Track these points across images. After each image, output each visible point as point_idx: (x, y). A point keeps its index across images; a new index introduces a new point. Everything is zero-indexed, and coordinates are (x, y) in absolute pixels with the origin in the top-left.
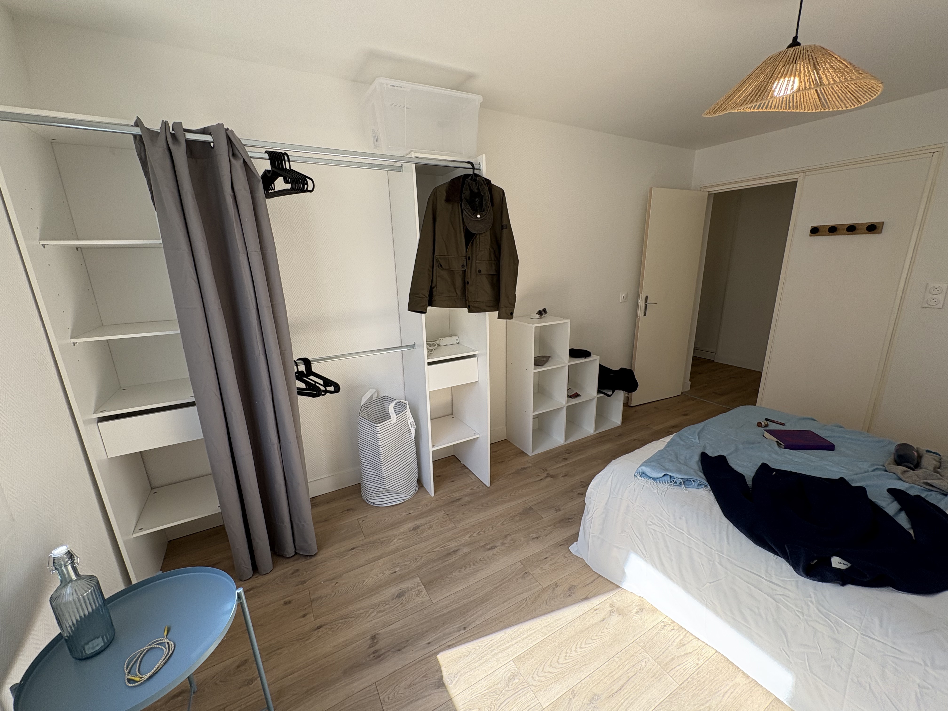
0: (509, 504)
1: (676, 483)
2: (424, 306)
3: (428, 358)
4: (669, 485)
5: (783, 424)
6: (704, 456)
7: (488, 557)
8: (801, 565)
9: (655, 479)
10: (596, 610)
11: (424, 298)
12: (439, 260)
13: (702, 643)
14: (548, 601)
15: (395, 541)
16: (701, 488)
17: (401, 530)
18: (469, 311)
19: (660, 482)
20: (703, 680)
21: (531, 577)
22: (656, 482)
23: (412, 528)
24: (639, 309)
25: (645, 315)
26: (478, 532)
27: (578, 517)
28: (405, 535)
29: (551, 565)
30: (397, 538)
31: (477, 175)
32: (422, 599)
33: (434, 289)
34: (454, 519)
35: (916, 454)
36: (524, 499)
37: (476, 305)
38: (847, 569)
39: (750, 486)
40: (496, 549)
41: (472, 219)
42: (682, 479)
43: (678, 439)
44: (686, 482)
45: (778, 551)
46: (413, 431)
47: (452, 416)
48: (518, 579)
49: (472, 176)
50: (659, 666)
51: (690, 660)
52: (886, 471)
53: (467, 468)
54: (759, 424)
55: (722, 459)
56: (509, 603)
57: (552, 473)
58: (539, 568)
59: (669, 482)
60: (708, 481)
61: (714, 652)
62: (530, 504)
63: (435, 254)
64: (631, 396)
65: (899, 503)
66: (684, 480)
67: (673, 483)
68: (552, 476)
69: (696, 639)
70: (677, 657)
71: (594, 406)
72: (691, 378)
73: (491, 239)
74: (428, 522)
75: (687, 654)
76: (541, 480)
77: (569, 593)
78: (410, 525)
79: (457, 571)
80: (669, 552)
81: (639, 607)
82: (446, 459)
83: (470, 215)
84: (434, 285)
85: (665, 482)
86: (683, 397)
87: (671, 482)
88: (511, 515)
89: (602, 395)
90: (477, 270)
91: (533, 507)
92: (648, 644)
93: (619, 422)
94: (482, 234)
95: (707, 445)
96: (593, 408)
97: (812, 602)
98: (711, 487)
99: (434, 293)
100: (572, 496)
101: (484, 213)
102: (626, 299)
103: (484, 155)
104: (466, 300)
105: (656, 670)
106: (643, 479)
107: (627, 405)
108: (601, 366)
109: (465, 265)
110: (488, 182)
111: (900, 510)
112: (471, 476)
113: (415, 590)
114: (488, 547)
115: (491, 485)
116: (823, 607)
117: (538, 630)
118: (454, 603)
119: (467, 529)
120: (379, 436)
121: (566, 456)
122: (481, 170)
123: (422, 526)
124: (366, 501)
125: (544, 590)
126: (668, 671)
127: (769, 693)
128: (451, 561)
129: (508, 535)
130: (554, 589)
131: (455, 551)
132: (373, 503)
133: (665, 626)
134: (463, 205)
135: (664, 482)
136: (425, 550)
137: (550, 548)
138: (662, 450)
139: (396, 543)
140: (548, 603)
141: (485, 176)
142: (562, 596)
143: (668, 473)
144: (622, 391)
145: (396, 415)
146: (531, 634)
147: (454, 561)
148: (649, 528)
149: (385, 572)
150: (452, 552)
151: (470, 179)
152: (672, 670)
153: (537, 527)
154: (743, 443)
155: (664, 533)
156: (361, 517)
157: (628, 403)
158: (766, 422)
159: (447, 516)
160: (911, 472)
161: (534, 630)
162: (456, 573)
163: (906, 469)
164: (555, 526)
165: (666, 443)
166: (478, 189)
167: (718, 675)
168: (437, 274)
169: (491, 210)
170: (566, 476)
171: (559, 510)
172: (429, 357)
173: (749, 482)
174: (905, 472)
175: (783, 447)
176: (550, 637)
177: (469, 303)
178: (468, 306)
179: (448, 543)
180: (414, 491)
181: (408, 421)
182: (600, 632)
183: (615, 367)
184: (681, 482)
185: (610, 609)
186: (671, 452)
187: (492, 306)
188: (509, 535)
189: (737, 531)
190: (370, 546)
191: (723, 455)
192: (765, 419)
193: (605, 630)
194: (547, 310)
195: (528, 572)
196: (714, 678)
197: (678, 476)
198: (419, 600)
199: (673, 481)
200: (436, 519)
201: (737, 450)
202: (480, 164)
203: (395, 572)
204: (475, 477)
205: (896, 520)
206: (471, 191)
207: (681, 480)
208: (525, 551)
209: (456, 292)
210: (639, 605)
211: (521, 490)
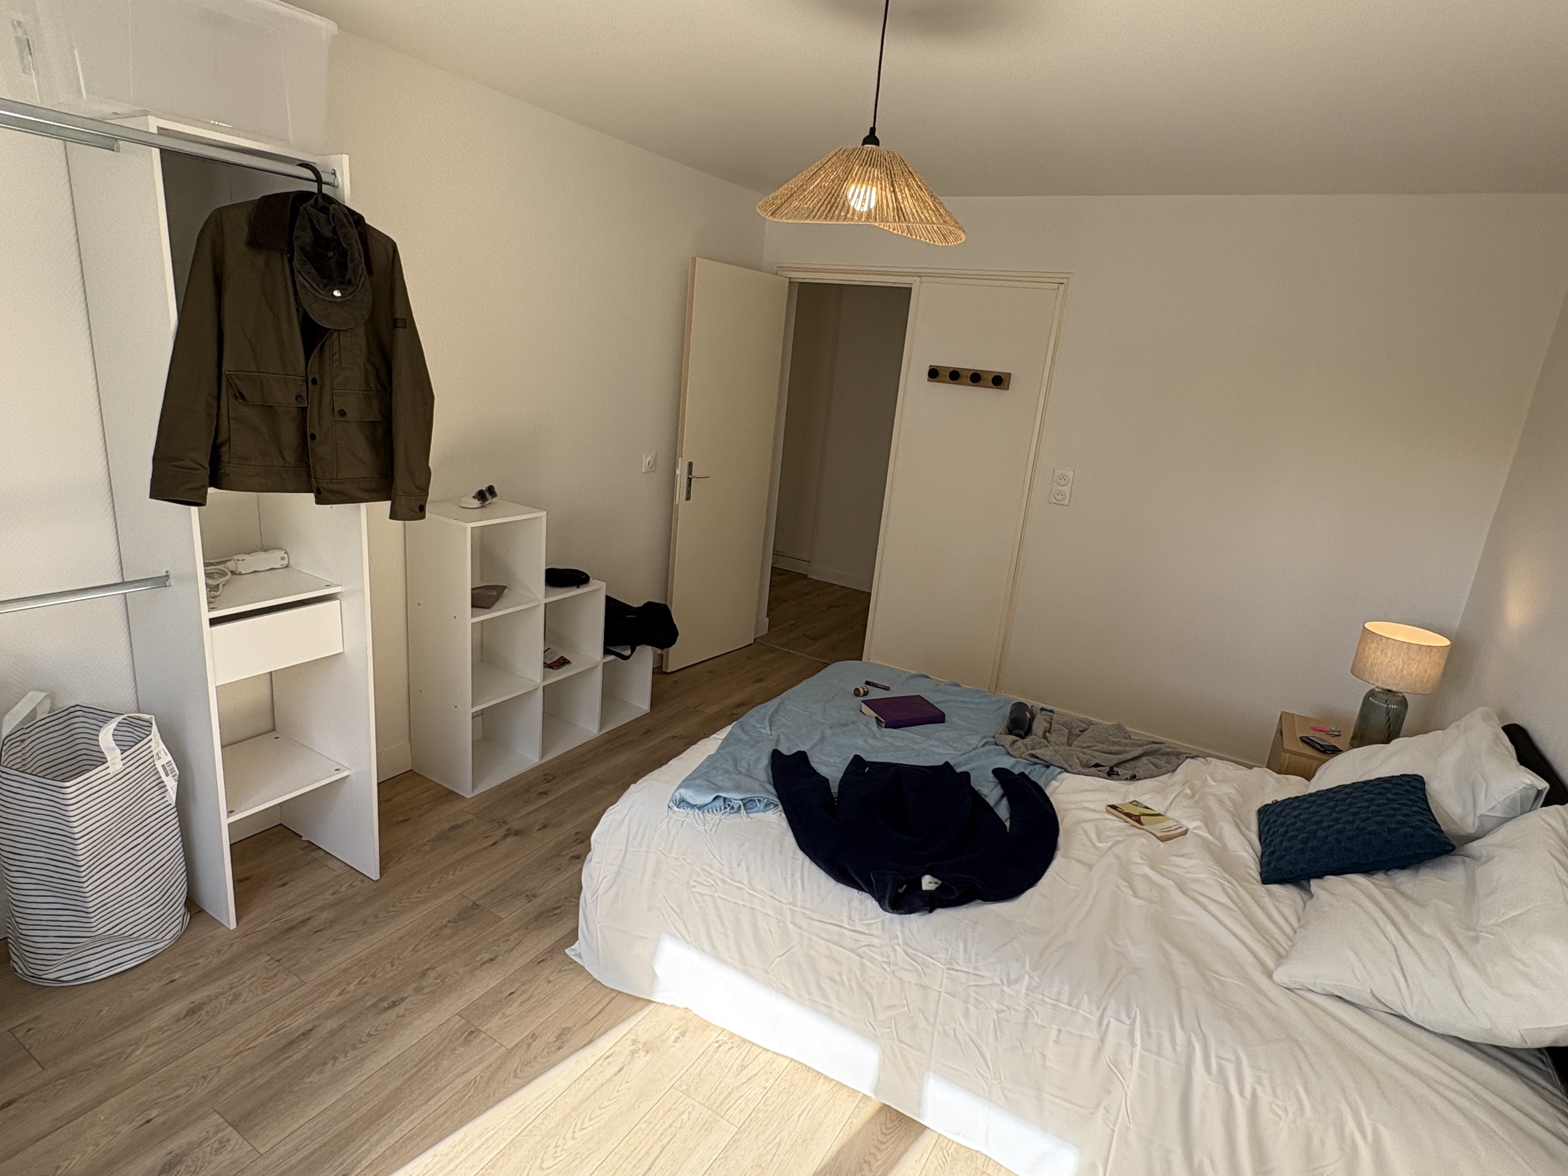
0: (427, 906)
1: (732, 808)
2: (197, 489)
3: (211, 609)
4: (723, 814)
5: (887, 689)
6: (776, 755)
7: (387, 1024)
8: (887, 896)
9: (700, 808)
10: (608, 1057)
11: (199, 469)
12: (237, 381)
13: (771, 1054)
14: (518, 1071)
15: (137, 1053)
16: (770, 809)
17: (155, 1024)
18: (318, 502)
19: (708, 811)
20: (771, 1108)
21: (483, 1036)
22: (703, 812)
23: (184, 1013)
24: (678, 487)
25: (688, 498)
26: (358, 980)
27: (571, 901)
28: (165, 1032)
29: (521, 1004)
30: (145, 1044)
31: (326, 198)
32: (231, 1155)
33: (224, 449)
34: (296, 967)
35: (1028, 715)
36: (462, 888)
37: (335, 487)
38: (937, 889)
39: (835, 795)
40: (403, 1005)
41: (321, 297)
42: (741, 800)
43: (739, 732)
44: (748, 804)
45: (862, 885)
46: (171, 784)
47: (274, 735)
48: (455, 1050)
49: (317, 197)
50: (710, 1112)
51: (755, 1086)
52: (996, 744)
53: (320, 848)
54: (857, 693)
55: (802, 757)
56: (440, 1098)
57: (515, 826)
58: (499, 1015)
59: (723, 808)
60: (780, 797)
61: (789, 1061)
62: (473, 898)
63: (226, 367)
64: (668, 653)
65: (1003, 787)
66: (744, 801)
67: (729, 808)
68: (517, 833)
69: (765, 1052)
70: (737, 1089)
71: (596, 681)
72: (770, 609)
73: (368, 347)
74: (227, 988)
75: (750, 1078)
76: (495, 844)
77: (558, 1044)
78: (178, 1007)
79: (314, 1072)
80: (723, 923)
81: (679, 1031)
82: (262, 835)
83: (314, 288)
84: (223, 437)
85: (717, 810)
86: (757, 647)
87: (725, 808)
88: (433, 927)
89: (612, 657)
90: (337, 410)
91: (480, 903)
92: (694, 1084)
93: (644, 705)
94: (346, 330)
95: (782, 736)
96: (595, 685)
97: (898, 945)
98: (783, 807)
99: (225, 458)
100: (560, 864)
101: (350, 289)
102: (653, 467)
103: (346, 158)
104: (309, 475)
105: (705, 1120)
106: (682, 810)
107: (659, 671)
108: (608, 599)
109: (304, 394)
110: (358, 220)
111: (1003, 796)
112: (331, 864)
113: (212, 1141)
114: (385, 1004)
115: (381, 874)
116: (910, 947)
117: (500, 1129)
118: (313, 1138)
119: (330, 980)
120: (73, 811)
121: (544, 787)
122: (338, 187)
123: (211, 1000)
124: (31, 980)
125: (510, 1052)
126: (722, 1114)
127: (855, 1091)
128: (298, 1056)
129: (429, 969)
130: (530, 1044)
131: (306, 1034)
132: (56, 980)
133: (720, 1046)
134: (296, 263)
135: (714, 810)
136: (227, 1052)
137: (517, 973)
138: (713, 755)
139: (141, 1057)
140: (520, 1074)
141: (347, 204)
142: (545, 1053)
143: (721, 794)
144: (650, 647)
145: (123, 751)
146: (488, 1140)
147: (306, 1053)
148: (692, 893)
149: (118, 1130)
150: (298, 1037)
151: (312, 206)
152: (728, 1109)
153: (491, 940)
154: (831, 727)
155: (716, 895)
156: (21, 1021)
157: (661, 666)
158: (865, 686)
159: (277, 964)
160: (1020, 742)
161: (493, 1129)
162: (314, 1077)
163: (1015, 738)
164: (527, 928)
165: (720, 742)
166: (334, 231)
167: (793, 1093)
168: (232, 415)
169: (368, 283)
170: (545, 827)
171: (535, 896)
172: (212, 606)
173: (835, 789)
174: (1014, 742)
175: (883, 725)
176: (526, 1130)
177: (317, 482)
178: (315, 490)
179: (288, 1021)
180: (180, 925)
181: (156, 762)
182: (615, 1092)
183: (636, 602)
184: (740, 807)
185: (632, 1048)
186: (726, 756)
187: (375, 490)
188: (432, 968)
189: (814, 867)
190: (63, 1084)
191: (802, 750)
192: (864, 681)
193: (624, 1085)
194: (496, 490)
195: (476, 1029)
196: (787, 1099)
197: (735, 797)
198: (225, 1158)
199: (729, 805)
200: (248, 977)
201: (822, 739)
202: (334, 174)
203: (148, 1121)
204: (343, 865)
205: (996, 811)
206: (315, 232)
207: (741, 802)
208: (467, 991)
209: (283, 457)
210: (680, 1027)
211: (452, 872)
